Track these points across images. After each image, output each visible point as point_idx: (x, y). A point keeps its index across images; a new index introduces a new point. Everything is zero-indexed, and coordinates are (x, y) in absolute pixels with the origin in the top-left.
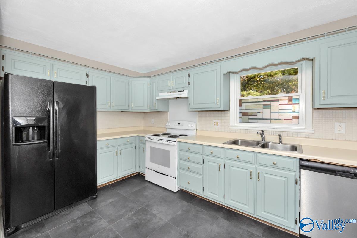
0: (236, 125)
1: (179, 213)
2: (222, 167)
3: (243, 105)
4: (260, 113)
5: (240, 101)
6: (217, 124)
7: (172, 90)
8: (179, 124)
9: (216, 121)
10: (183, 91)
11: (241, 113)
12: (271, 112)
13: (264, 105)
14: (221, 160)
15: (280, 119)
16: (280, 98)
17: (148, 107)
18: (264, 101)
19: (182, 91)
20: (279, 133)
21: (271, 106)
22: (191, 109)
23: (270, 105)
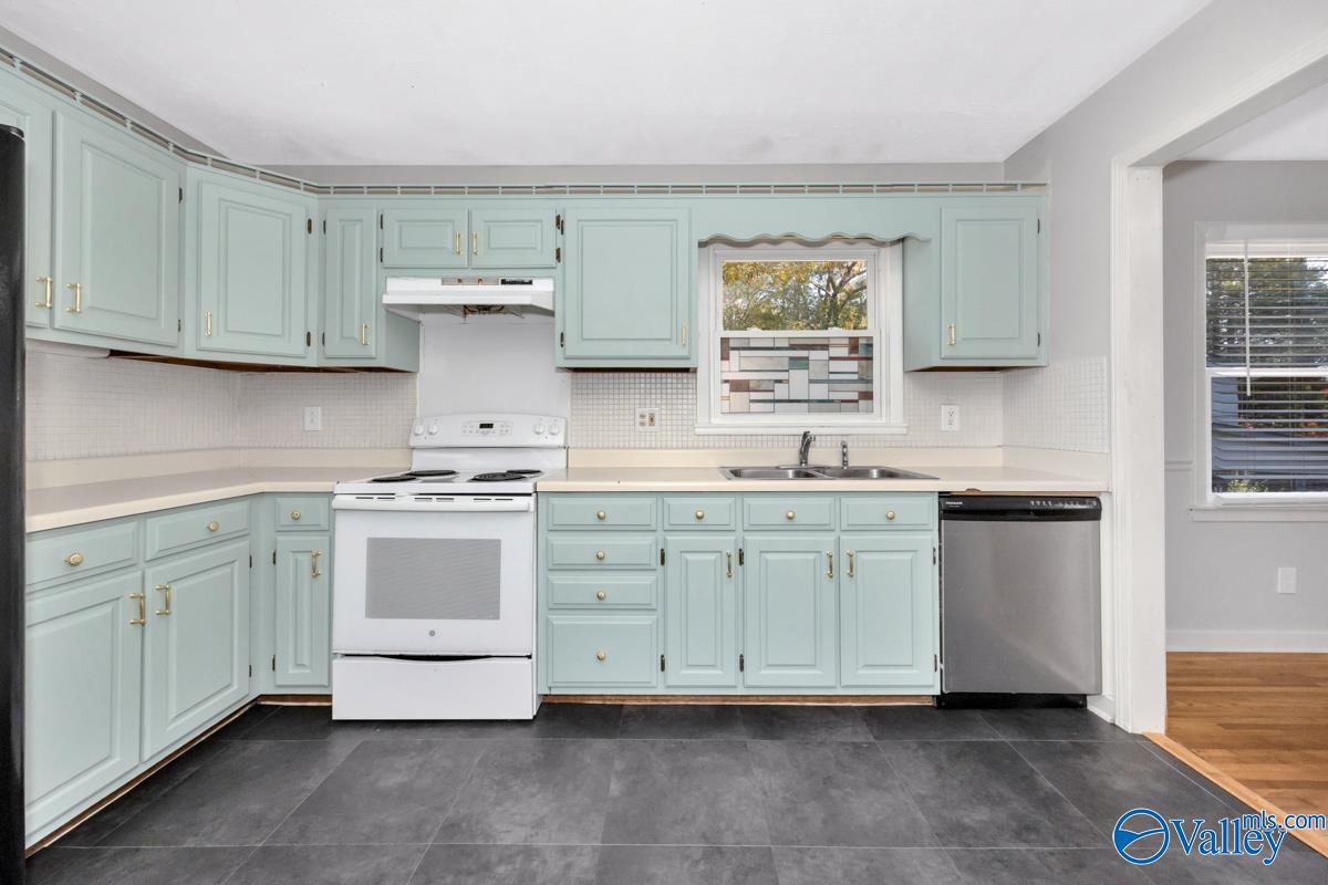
0: (715, 421)
1: (615, 787)
2: (735, 560)
3: (733, 354)
4: (780, 381)
5: (724, 341)
6: (652, 420)
7: (471, 273)
8: (490, 426)
9: (647, 411)
10: (530, 283)
11: (726, 381)
12: (811, 381)
13: (791, 358)
14: (730, 538)
15: (832, 401)
16: (832, 342)
17: (309, 344)
18: (793, 347)
19: (523, 283)
20: (845, 439)
21: (811, 362)
22: (567, 358)
23: (807, 358)
